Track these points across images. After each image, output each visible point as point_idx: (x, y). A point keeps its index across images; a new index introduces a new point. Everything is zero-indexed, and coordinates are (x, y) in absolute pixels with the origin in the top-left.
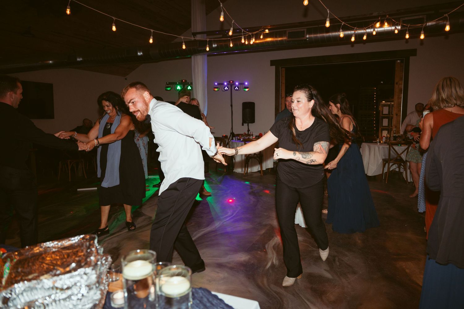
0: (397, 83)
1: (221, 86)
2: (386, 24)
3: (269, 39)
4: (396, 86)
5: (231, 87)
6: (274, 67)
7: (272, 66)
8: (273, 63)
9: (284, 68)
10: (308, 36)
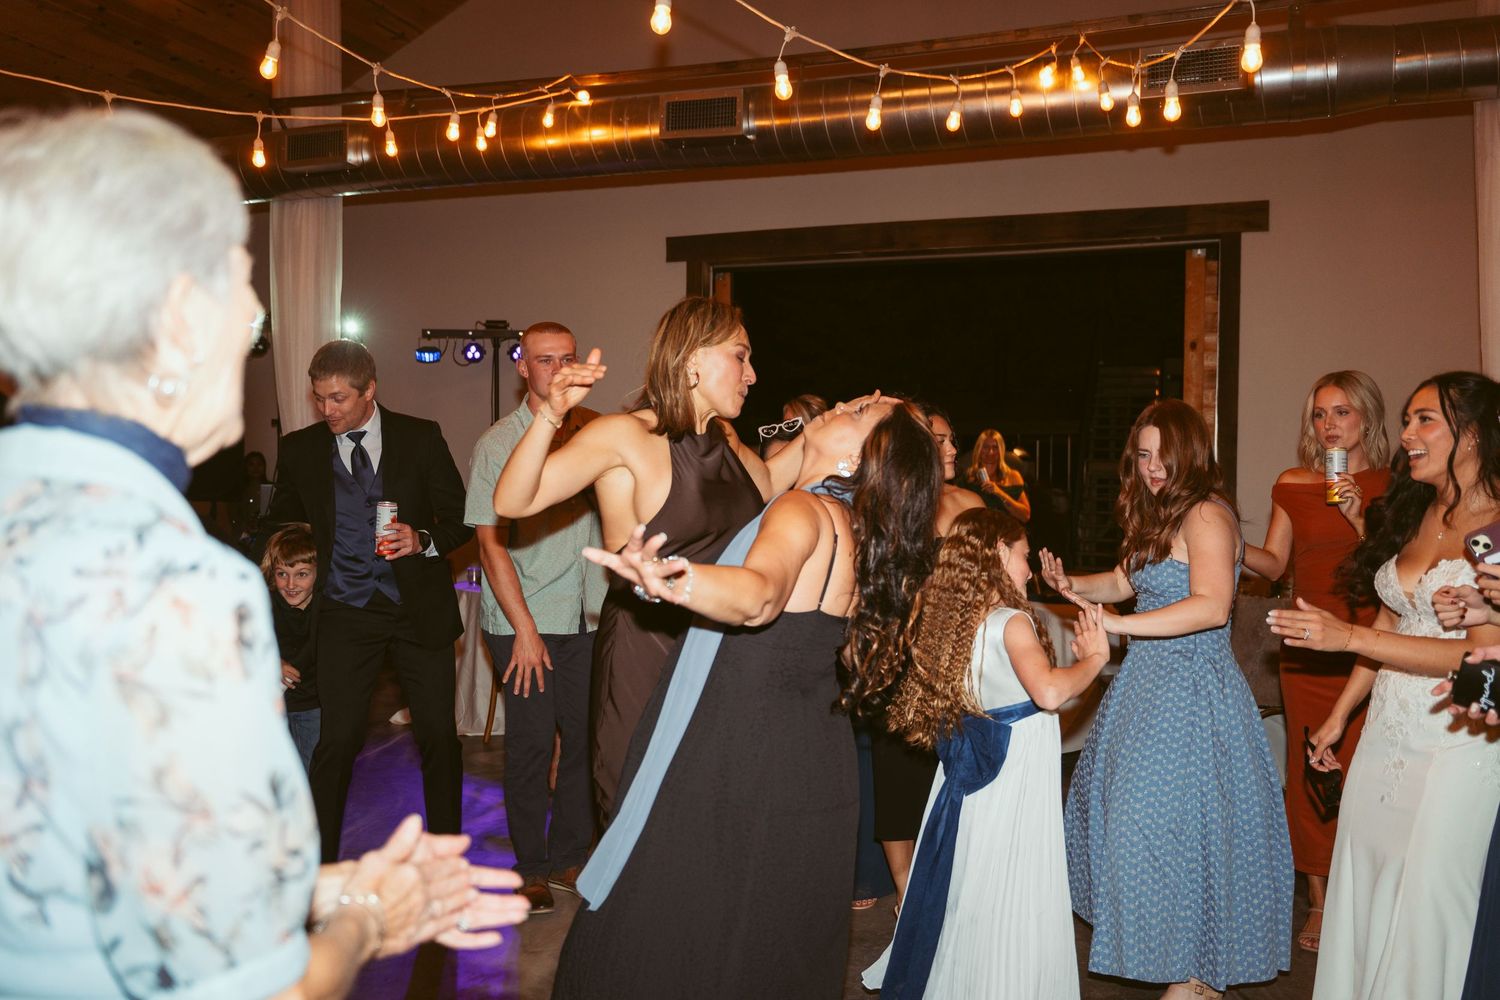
0: (1193, 346)
1: (452, 341)
2: (1077, 71)
3: (597, 135)
4: (1191, 358)
5: (496, 346)
6: (681, 268)
7: (673, 264)
8: (677, 248)
9: (724, 270)
10: (751, 123)
